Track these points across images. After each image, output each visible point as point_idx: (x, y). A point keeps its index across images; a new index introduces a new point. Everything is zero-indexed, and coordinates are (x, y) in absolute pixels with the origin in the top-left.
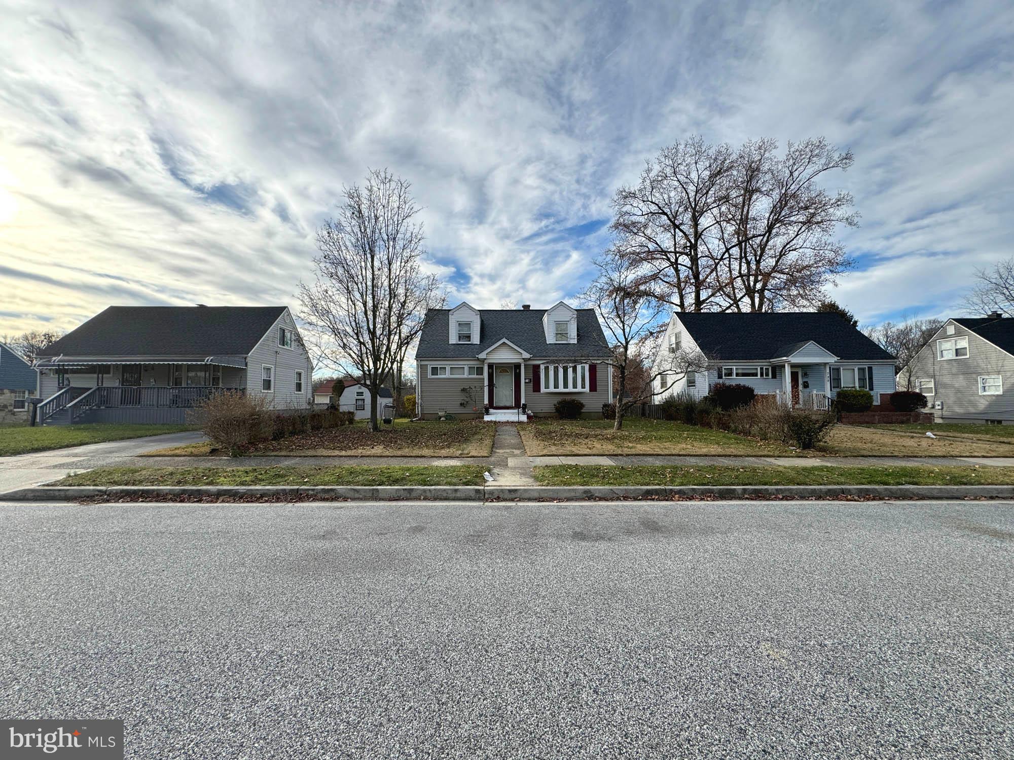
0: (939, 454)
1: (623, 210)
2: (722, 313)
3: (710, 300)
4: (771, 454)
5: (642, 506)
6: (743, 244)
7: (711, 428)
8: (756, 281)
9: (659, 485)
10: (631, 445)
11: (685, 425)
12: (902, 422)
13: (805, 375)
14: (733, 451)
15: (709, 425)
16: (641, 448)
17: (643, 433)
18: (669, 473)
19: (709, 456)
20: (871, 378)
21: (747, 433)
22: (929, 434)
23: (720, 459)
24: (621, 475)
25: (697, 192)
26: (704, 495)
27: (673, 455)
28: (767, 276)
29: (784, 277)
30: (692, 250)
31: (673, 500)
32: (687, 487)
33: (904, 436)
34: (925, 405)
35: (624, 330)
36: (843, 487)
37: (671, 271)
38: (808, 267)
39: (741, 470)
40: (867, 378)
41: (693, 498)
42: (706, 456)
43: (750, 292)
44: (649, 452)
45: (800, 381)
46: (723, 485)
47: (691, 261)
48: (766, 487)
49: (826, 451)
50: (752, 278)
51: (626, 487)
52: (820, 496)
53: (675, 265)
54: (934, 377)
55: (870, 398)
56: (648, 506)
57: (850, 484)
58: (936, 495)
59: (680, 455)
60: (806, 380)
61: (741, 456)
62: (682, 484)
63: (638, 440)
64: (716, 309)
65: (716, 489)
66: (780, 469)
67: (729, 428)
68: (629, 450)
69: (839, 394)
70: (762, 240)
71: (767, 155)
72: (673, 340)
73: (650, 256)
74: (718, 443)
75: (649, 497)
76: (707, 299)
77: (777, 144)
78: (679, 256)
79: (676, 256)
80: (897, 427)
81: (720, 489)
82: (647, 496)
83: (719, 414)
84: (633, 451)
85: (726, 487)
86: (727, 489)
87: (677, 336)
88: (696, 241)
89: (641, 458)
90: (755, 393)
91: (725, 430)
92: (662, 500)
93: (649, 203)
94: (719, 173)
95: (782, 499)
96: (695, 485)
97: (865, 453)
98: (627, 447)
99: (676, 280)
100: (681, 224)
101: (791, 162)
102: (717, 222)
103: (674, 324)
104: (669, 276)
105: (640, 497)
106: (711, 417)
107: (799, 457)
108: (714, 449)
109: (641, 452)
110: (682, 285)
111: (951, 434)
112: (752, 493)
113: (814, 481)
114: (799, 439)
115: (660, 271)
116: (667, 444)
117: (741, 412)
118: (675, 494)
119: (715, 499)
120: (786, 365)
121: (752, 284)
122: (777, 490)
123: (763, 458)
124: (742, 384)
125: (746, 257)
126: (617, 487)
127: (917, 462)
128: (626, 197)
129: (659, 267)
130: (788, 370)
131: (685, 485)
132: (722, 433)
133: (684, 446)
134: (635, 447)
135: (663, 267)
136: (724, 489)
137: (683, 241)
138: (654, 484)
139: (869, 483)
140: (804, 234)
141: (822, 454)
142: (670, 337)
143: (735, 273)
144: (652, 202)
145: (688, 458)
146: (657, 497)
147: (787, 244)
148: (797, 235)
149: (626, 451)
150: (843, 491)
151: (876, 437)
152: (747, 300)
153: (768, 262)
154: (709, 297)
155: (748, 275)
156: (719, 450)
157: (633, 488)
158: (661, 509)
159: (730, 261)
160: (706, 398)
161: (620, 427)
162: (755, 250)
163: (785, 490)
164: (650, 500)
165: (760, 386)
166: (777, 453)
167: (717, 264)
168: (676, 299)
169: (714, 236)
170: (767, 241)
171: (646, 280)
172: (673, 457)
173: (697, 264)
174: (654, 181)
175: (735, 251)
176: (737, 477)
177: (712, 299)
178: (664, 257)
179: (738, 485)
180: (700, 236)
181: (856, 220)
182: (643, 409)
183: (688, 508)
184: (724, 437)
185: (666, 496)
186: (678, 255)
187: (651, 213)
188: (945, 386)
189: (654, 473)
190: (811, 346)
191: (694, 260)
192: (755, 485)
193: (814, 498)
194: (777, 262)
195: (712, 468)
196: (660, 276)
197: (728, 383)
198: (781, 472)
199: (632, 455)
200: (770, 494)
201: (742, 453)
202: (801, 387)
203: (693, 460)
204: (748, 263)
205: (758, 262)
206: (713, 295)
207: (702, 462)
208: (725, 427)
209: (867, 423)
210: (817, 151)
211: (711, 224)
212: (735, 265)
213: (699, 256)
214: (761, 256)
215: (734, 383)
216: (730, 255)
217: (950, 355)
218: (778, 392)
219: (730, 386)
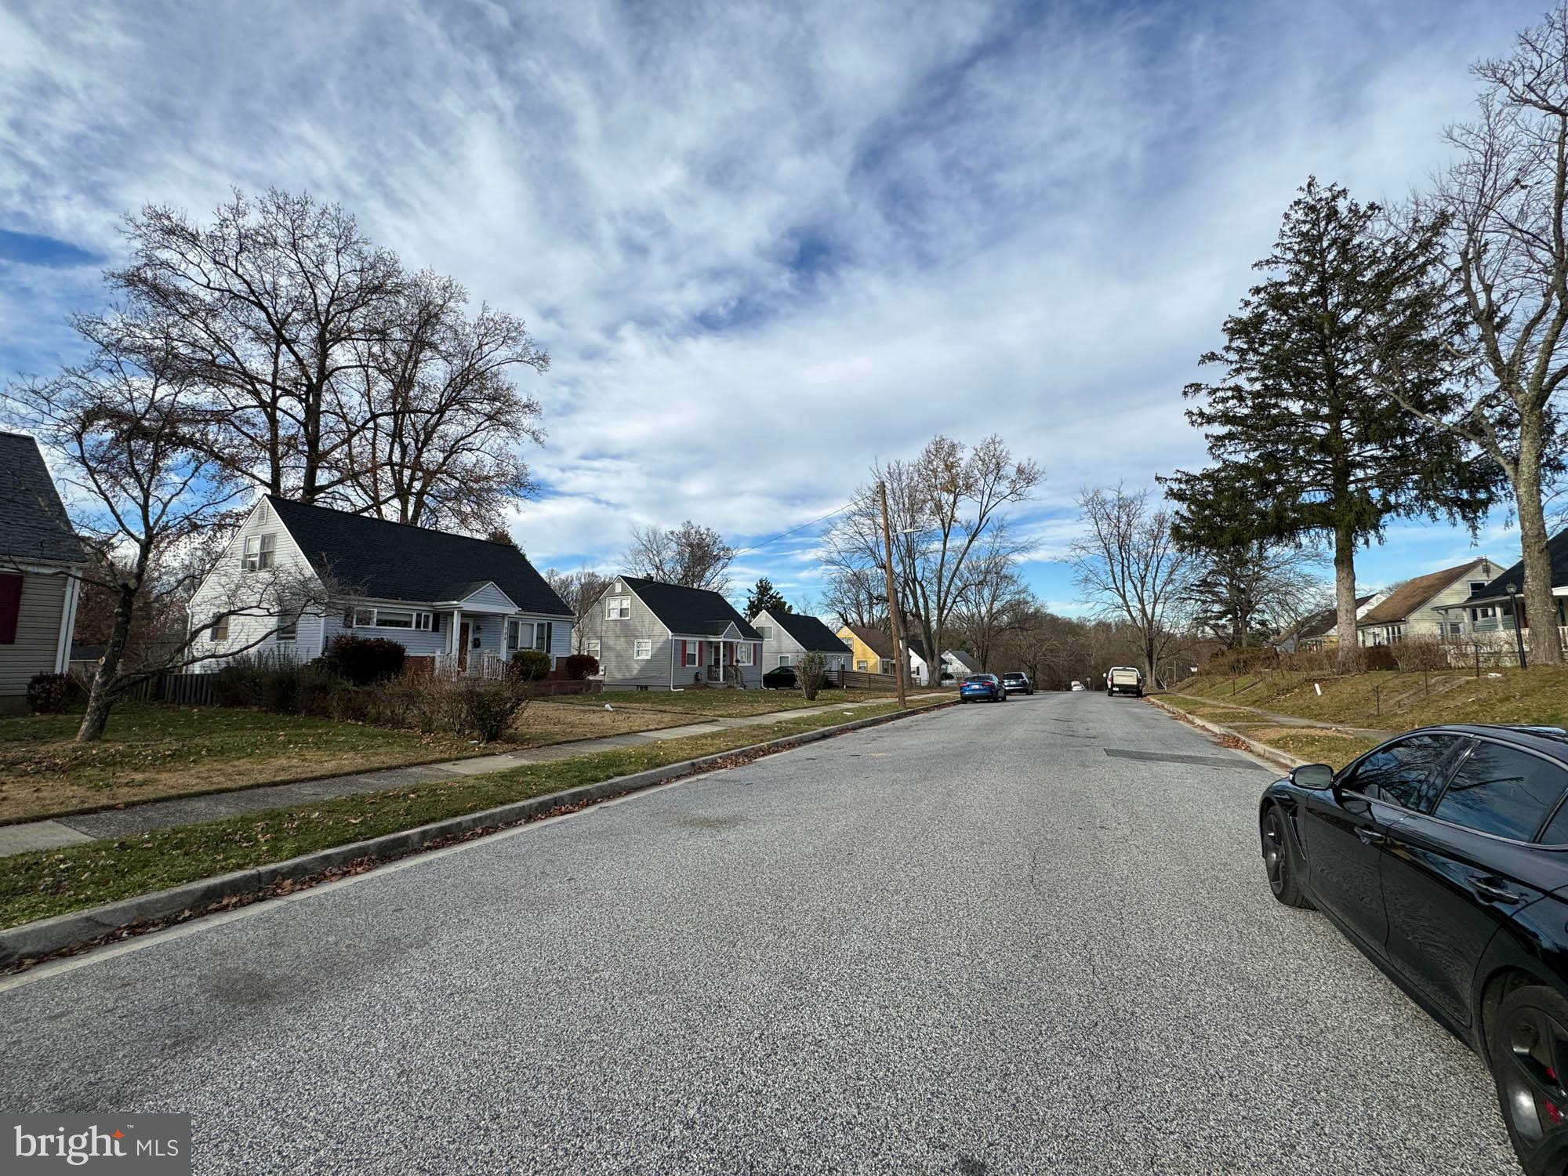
0: (624, 731)
1: (158, 253)
2: (356, 515)
3: (335, 488)
4: (447, 756)
5: (199, 938)
6: (400, 416)
7: (329, 717)
8: (412, 479)
9: (240, 867)
10: (139, 777)
11: (272, 715)
12: (576, 693)
13: (478, 629)
14: (385, 759)
15: (326, 714)
16: (171, 780)
17: (168, 745)
18: (264, 832)
19: (340, 776)
20: (549, 637)
21: (397, 723)
22: (607, 706)
23: (362, 779)
24: (121, 866)
25: (332, 300)
26: (347, 866)
27: (259, 786)
28: (429, 476)
29: (455, 483)
30: (312, 392)
31: (278, 895)
32: (311, 856)
33: (585, 711)
34: (596, 672)
35: (145, 508)
36: (555, 795)
37: (261, 418)
38: (488, 478)
39: (412, 796)
40: (545, 635)
41: (326, 877)
42: (333, 776)
43: (402, 493)
44: (196, 789)
45: (470, 639)
46: (386, 833)
47: (306, 412)
48: (458, 819)
49: (517, 742)
50: (407, 473)
51: (143, 899)
52: (530, 816)
53: (270, 408)
54: (601, 638)
55: (546, 661)
56: (217, 930)
57: (563, 789)
58: (640, 784)
59: (275, 784)
60: (477, 636)
61: (399, 767)
62: (299, 852)
63: (161, 762)
64: (340, 506)
65: (374, 845)
66: (471, 782)
67: (365, 716)
68: (136, 790)
69: (516, 658)
70: (429, 420)
71: (451, 304)
72: (256, 547)
73: (214, 373)
74: (354, 748)
75: (215, 906)
76: (329, 486)
77: (467, 296)
78: (281, 395)
79: (274, 393)
80: (574, 699)
81: (381, 843)
82: (206, 904)
83: (349, 692)
84: (149, 792)
85: (392, 836)
86: (394, 841)
87: (267, 540)
88: (320, 381)
89: (172, 806)
90: (406, 654)
91: (357, 720)
92: (249, 903)
93: (229, 271)
94: (376, 289)
95: (481, 835)
96: (328, 847)
97: (559, 738)
98: (127, 784)
99: (268, 436)
100: (294, 341)
101: (482, 330)
102: (362, 366)
103: (261, 517)
104: (254, 425)
105: (187, 913)
106: (332, 698)
107: (484, 756)
108: (348, 760)
109: (174, 792)
110: (281, 449)
111: (622, 705)
112: (436, 837)
113: (520, 793)
114: (483, 728)
115: (236, 410)
116: (243, 764)
117: (392, 687)
118: (284, 879)
119: (372, 865)
120: (456, 613)
121: (406, 480)
122: (474, 820)
123: (433, 766)
124: (386, 638)
125: (401, 437)
126: (108, 907)
127: (609, 743)
128: (171, 232)
129: (234, 401)
130: (457, 620)
131: (306, 852)
132: (356, 727)
133: (284, 762)
134: (154, 781)
135: (245, 403)
136: (387, 841)
137: (293, 373)
138: (225, 869)
139: (581, 783)
140: (484, 433)
141: (513, 746)
142: (247, 541)
143: (382, 457)
144: (235, 272)
145: (294, 788)
146: (234, 900)
147: (462, 439)
148: (476, 431)
149: (125, 794)
150: (555, 801)
151: (562, 714)
152: (396, 503)
153: (433, 456)
154: (332, 484)
155: (402, 466)
156: (360, 762)
157: (164, 894)
158: (255, 928)
159: (375, 435)
160: (316, 661)
161: (98, 732)
162: (417, 433)
163: (486, 817)
164: (216, 910)
165: (414, 644)
166: (454, 754)
167: (352, 435)
168: (264, 472)
169: (354, 385)
170: (438, 424)
171: (196, 416)
172: (261, 791)
173: (317, 421)
174: (246, 237)
175: (386, 422)
176: (408, 812)
177: (340, 488)
178: (249, 387)
179: (412, 828)
180: (327, 377)
181: (542, 437)
182: (159, 684)
183: (321, 905)
184: (361, 734)
185: (260, 889)
186: (278, 392)
187: (230, 291)
188: (609, 648)
189: (220, 841)
190: (490, 588)
191: (313, 413)
192: (441, 819)
193: (523, 821)
194: (446, 459)
195: (357, 803)
196: (233, 419)
197: (362, 635)
198: (473, 787)
199: (144, 802)
200: (464, 831)
201: (400, 762)
202: (470, 646)
203: (307, 790)
204: (404, 449)
205: (420, 451)
206: (340, 481)
207: (331, 793)
208: (359, 714)
209: (543, 695)
210: (514, 334)
211: (351, 364)
212: (384, 444)
213: (322, 409)
214: (425, 444)
215: (372, 637)
216: (376, 425)
217: (615, 615)
218: (438, 653)
219: (366, 641)
